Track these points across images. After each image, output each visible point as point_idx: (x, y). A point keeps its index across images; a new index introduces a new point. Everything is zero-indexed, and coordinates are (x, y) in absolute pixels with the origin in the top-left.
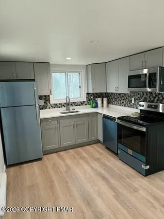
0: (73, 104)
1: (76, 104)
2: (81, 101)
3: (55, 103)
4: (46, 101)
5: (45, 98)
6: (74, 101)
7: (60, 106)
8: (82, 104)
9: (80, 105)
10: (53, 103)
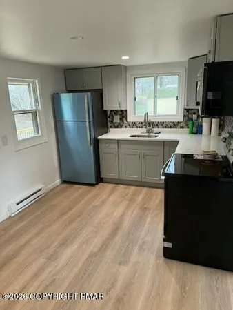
0: (160, 125)
1: (164, 125)
2: (174, 121)
3: (134, 121)
4: (123, 117)
5: (121, 113)
6: (162, 121)
7: (140, 125)
8: (175, 125)
9: (171, 127)
10: (131, 121)
